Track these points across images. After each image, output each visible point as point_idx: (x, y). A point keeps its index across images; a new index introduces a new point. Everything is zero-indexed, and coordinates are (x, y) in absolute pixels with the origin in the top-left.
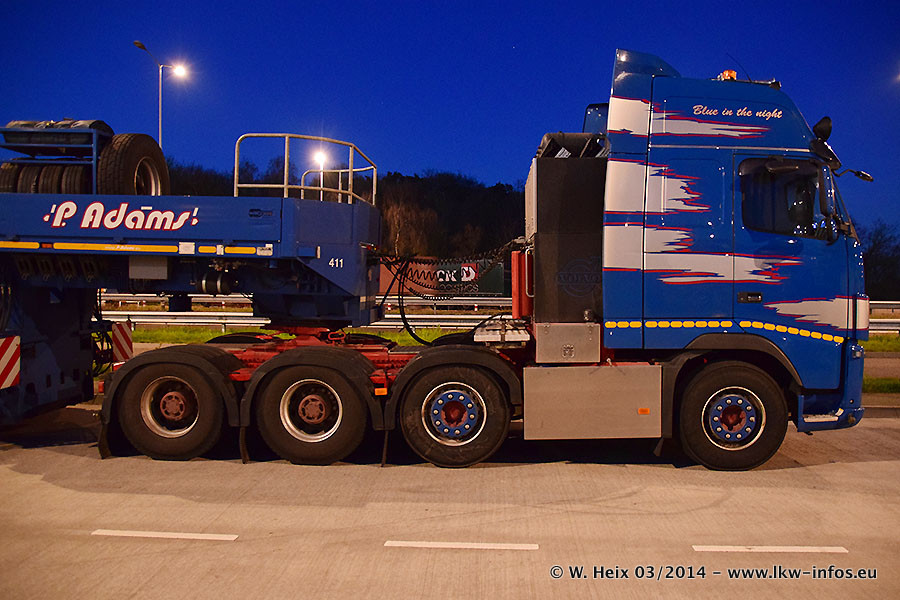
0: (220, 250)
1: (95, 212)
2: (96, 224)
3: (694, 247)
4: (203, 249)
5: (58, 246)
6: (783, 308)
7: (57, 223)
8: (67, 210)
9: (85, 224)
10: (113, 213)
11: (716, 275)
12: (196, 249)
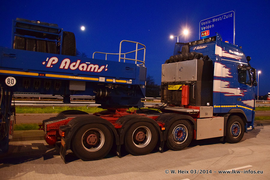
0: (114, 81)
1: (66, 63)
2: (66, 67)
3: (230, 86)
4: (108, 80)
5: (47, 75)
6: (245, 102)
7: (49, 65)
8: (54, 60)
9: (62, 67)
10: (74, 64)
11: (234, 94)
12: (106, 80)
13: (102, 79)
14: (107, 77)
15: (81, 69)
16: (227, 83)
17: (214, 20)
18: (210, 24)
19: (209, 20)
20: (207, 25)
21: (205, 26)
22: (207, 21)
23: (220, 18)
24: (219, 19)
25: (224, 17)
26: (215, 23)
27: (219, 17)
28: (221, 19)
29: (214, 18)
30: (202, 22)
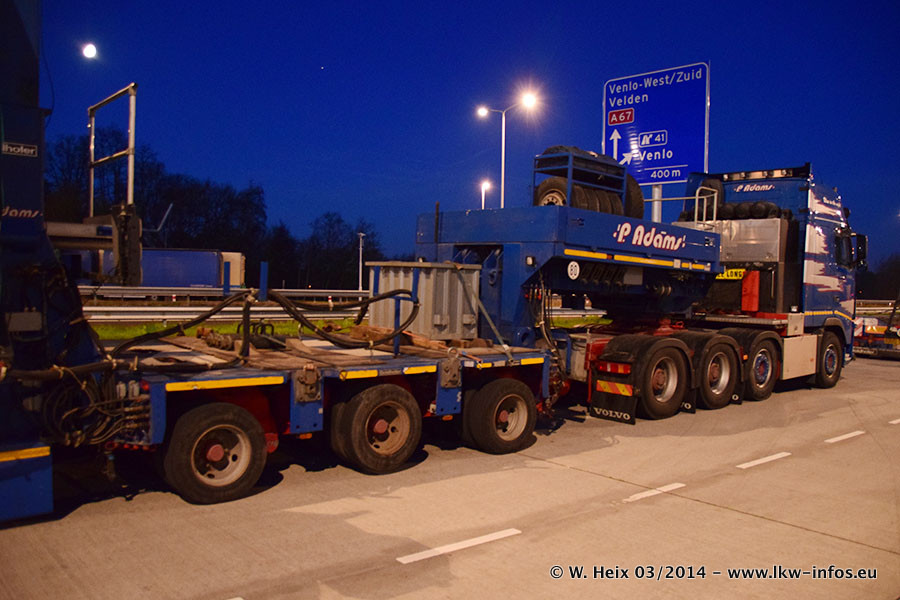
0: (690, 266)
1: (639, 233)
2: (639, 243)
3: (825, 272)
4: (684, 265)
5: (618, 258)
6: (843, 304)
7: (620, 239)
8: (626, 230)
9: (634, 242)
10: (648, 235)
12: (681, 265)
13: (677, 264)
14: (683, 260)
15: (655, 245)
16: (822, 266)
17: (648, 83)
18: (636, 93)
19: (633, 80)
20: (628, 94)
21: (620, 96)
22: (626, 82)
23: (667, 77)
24: (664, 80)
25: (677, 76)
26: (650, 90)
27: (663, 75)
28: (669, 80)
29: (649, 76)
30: (612, 84)
